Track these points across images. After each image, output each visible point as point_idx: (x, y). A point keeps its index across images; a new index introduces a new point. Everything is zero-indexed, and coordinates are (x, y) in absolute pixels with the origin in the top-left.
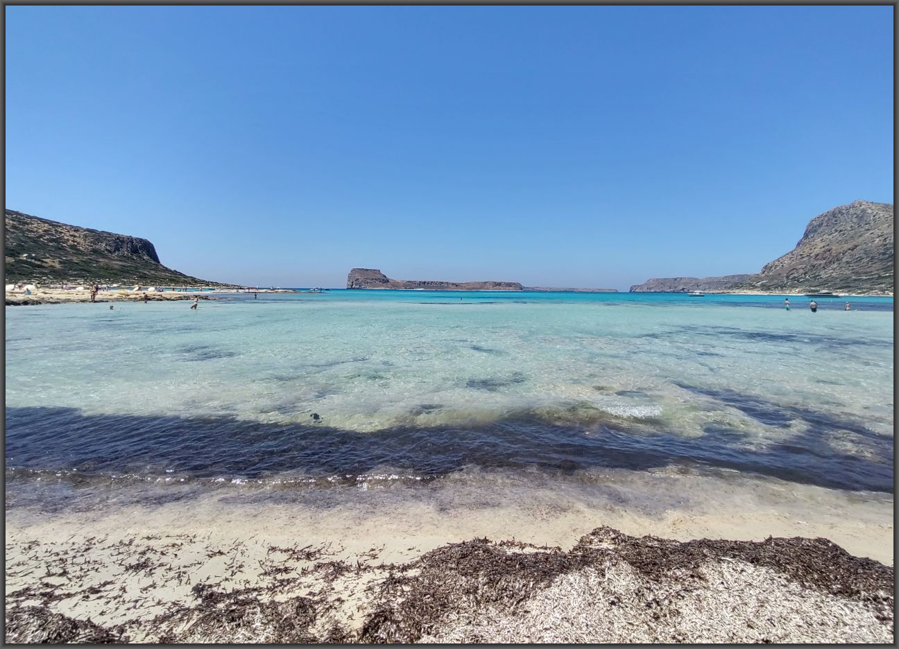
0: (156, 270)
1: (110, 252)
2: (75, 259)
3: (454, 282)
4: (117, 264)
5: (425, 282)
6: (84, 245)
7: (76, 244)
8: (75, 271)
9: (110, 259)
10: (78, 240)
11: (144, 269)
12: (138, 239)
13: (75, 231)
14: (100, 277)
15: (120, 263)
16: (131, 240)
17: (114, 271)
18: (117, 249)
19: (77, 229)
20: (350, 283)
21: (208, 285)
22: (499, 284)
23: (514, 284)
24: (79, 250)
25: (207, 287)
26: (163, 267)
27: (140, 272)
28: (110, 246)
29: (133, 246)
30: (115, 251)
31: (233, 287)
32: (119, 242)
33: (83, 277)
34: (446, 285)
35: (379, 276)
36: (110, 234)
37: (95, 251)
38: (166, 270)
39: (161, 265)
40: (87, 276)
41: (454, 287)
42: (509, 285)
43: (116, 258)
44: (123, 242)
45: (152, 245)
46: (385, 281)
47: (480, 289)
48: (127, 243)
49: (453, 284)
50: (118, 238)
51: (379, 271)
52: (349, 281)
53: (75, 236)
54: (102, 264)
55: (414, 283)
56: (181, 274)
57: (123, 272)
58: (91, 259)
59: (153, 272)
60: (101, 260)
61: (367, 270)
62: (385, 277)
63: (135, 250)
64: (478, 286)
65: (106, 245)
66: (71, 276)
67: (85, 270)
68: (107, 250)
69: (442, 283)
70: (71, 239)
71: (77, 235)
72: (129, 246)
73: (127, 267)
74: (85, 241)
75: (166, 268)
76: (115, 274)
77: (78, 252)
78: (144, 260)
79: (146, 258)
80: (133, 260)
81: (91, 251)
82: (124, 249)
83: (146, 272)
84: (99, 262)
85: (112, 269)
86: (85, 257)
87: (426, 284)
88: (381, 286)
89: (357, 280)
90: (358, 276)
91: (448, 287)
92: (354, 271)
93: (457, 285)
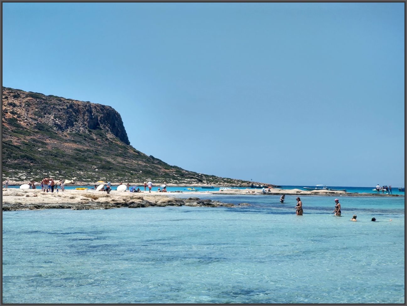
0: (124, 155)
1: (60, 127)
2: (15, 141)
4: (69, 147)
7: (15, 116)
8: (15, 158)
9: (59, 139)
10: (19, 111)
11: (108, 154)
13: (15, 97)
14: (48, 168)
15: (74, 146)
16: (88, 108)
17: (66, 159)
18: (70, 123)
19: (17, 94)
21: (201, 181)
24: (19, 126)
25: (200, 184)
26: (135, 150)
27: (101, 160)
28: (60, 118)
29: (91, 118)
30: (67, 127)
31: (241, 184)
32: (72, 112)
33: (26, 168)
36: (59, 99)
37: (41, 128)
38: (139, 155)
39: (131, 147)
40: (30, 167)
43: (69, 137)
44: (77, 111)
45: (119, 116)
48: (84, 114)
50: (71, 106)
53: (14, 105)
54: (49, 148)
56: (160, 162)
58: (34, 140)
59: (120, 159)
60: (48, 141)
63: (94, 125)
65: (55, 117)
66: (10, 166)
67: (27, 158)
68: (56, 125)
70: (10, 109)
71: (17, 102)
72: (86, 117)
73: (85, 151)
74: (28, 111)
75: (138, 152)
76: (68, 163)
77: (19, 130)
78: (107, 139)
79: (110, 136)
80: (92, 139)
81: (35, 127)
82: (80, 123)
83: (109, 159)
84: (46, 144)
85: (63, 156)
86: (28, 138)
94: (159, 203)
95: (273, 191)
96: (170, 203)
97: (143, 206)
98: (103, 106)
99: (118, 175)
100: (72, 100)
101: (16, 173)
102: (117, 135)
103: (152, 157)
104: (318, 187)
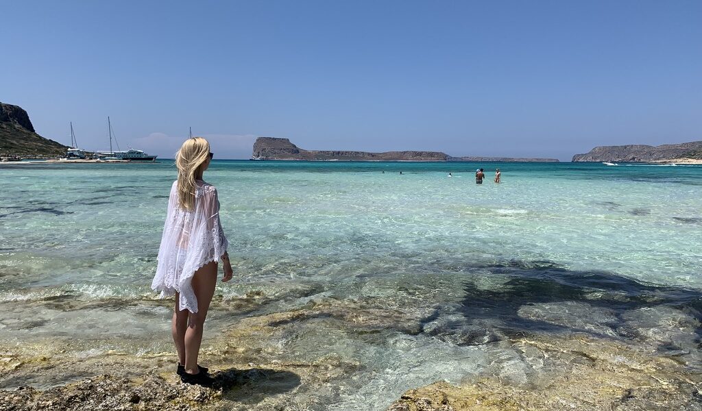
0: (28, 139)
3: (370, 152)
5: (339, 152)
11: (13, 138)
12: (8, 105)
20: (256, 154)
22: (420, 154)
23: (437, 153)
26: (38, 136)
27: (6, 142)
34: (361, 155)
35: (286, 146)
38: (40, 139)
39: (35, 133)
41: (370, 157)
42: (431, 155)
45: (25, 113)
46: (295, 151)
47: (400, 158)
49: (369, 154)
51: (288, 140)
52: (255, 151)
55: (326, 153)
59: (22, 142)
61: (274, 139)
62: (295, 146)
64: (396, 156)
69: (358, 153)
75: (40, 137)
78: (15, 128)
79: (17, 126)
80: (3, 128)
83: (15, 142)
87: (340, 154)
88: (291, 156)
89: (264, 150)
90: (263, 145)
91: (363, 157)
92: (260, 140)
93: (373, 155)
98: (12, 106)
102: (24, 126)
103: (50, 140)
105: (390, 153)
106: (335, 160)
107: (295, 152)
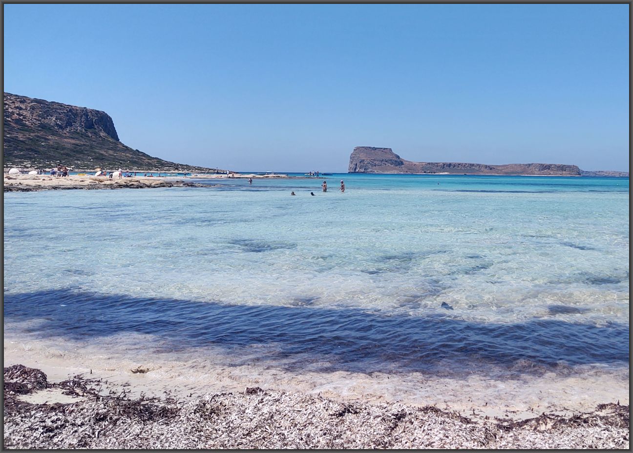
0: (115, 149)
1: (60, 127)
2: (21, 137)
3: (488, 164)
4: (68, 142)
5: (450, 165)
6: (30, 118)
7: (21, 117)
8: (21, 150)
9: (60, 136)
10: (25, 113)
11: (101, 148)
12: (93, 110)
13: (21, 102)
14: (50, 158)
15: (73, 141)
16: (85, 112)
17: (65, 151)
18: (69, 124)
19: (23, 100)
20: (353, 166)
21: (177, 169)
22: (548, 167)
23: (569, 167)
24: (25, 125)
25: (176, 171)
26: (123, 146)
27: (95, 153)
28: (60, 119)
29: (87, 120)
30: (66, 127)
31: (209, 171)
32: (71, 115)
33: (30, 158)
34: (477, 168)
35: (390, 157)
36: (61, 105)
37: (43, 127)
38: (127, 149)
39: (120, 142)
40: (35, 158)
41: (486, 170)
42: (562, 168)
43: (68, 135)
44: (76, 115)
45: (110, 118)
46: (398, 162)
47: (522, 173)
48: (81, 117)
49: (486, 167)
50: (70, 111)
51: (390, 149)
52: (352, 162)
53: (21, 109)
54: (51, 143)
55: (437, 165)
56: (144, 155)
57: (78, 152)
58: (38, 137)
59: (111, 152)
60: (50, 137)
61: (375, 149)
62: (398, 157)
63: (90, 126)
64: (519, 170)
65: (56, 119)
66: (16, 157)
67: (32, 150)
68: (57, 125)
69: (473, 165)
70: (17, 111)
71: (23, 106)
72: (83, 120)
73: (81, 146)
74: (32, 114)
75: (126, 147)
76: (67, 155)
77: (24, 128)
78: (100, 137)
79: (102, 134)
80: (89, 137)
81: (39, 126)
82: (78, 124)
83: (103, 152)
84: (48, 140)
85: (63, 149)
86: (32, 134)
87: (451, 167)
88: (393, 169)
89: (362, 161)
90: (362, 156)
91: (479, 171)
92: (358, 149)
93: (491, 168)
94: (153, 184)
95: (236, 176)
96: (162, 185)
97: (141, 187)
98: (98, 111)
99: (109, 164)
100: (71, 106)
101: (22, 162)
102: (109, 134)
103: (137, 150)
104: (268, 173)
105: (512, 166)
106: (446, 173)
107: (399, 164)
